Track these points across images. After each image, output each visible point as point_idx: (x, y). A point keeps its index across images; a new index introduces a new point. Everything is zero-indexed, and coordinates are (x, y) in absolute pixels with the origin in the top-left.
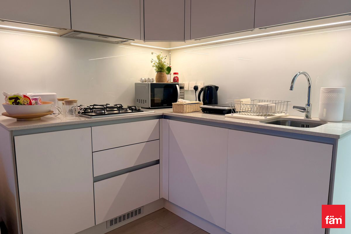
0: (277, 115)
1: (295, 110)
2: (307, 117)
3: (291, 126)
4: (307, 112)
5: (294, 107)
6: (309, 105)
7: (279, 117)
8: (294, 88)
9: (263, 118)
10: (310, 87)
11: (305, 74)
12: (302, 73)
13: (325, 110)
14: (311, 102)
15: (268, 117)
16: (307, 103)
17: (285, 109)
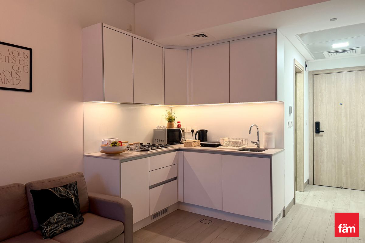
0: (243, 146)
1: (252, 143)
2: (258, 147)
3: (251, 151)
4: (258, 144)
5: (252, 142)
6: (258, 140)
7: (244, 148)
8: (251, 133)
9: (237, 148)
10: (258, 132)
11: (256, 126)
12: (254, 125)
13: (266, 143)
14: (259, 139)
15: (240, 148)
16: (257, 139)
17: (246, 143)
